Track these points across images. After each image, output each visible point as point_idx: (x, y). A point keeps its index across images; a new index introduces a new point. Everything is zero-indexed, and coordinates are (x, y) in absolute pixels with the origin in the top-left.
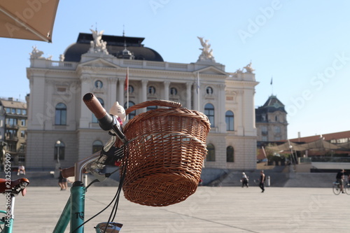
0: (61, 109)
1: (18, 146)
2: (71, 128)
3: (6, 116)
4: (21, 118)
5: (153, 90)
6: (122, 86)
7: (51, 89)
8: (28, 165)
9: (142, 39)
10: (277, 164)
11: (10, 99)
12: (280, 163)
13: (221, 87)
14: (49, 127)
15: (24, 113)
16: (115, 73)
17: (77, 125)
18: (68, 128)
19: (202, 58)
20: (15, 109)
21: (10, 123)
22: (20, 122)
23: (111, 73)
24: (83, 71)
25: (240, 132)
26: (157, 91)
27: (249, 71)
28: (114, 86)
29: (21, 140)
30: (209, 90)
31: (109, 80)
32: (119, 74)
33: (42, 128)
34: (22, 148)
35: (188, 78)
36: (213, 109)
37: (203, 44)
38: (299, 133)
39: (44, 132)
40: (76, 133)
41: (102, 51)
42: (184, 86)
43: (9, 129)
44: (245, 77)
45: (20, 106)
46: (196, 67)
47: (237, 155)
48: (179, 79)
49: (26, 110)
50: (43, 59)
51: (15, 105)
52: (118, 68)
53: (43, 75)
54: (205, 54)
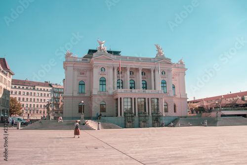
0: (82, 84)
1: (60, 106)
2: (87, 95)
3: (54, 92)
4: (61, 93)
5: (132, 73)
6: (116, 71)
7: (76, 73)
8: (64, 116)
9: (120, 52)
10: (197, 113)
11: (56, 84)
12: (198, 112)
13: (170, 71)
14: (76, 94)
15: (62, 90)
16: (111, 63)
17: (91, 92)
18: (86, 95)
19: (158, 55)
20: (58, 89)
21: (56, 95)
22: (60, 95)
23: (110, 63)
24: (94, 62)
25: (178, 96)
26: (135, 74)
27: (182, 63)
28: (111, 70)
29: (61, 104)
30: (163, 73)
31: (108, 67)
32: (114, 64)
33: (71, 95)
34: (62, 107)
35: (152, 66)
36: (166, 83)
37: (158, 48)
38: (194, 98)
39: (73, 97)
40: (90, 98)
41: (104, 52)
42: (149, 70)
43: (56, 98)
44: (180, 66)
45: (61, 88)
46: (156, 60)
47: (177, 108)
48: (147, 66)
49: (63, 89)
50: (72, 57)
51: (58, 87)
52: (114, 60)
53: (72, 65)
54: (160, 53)
